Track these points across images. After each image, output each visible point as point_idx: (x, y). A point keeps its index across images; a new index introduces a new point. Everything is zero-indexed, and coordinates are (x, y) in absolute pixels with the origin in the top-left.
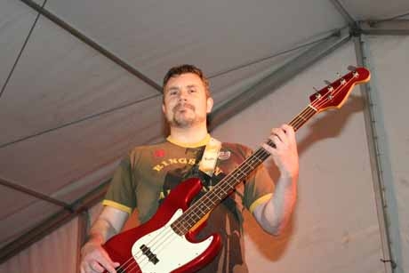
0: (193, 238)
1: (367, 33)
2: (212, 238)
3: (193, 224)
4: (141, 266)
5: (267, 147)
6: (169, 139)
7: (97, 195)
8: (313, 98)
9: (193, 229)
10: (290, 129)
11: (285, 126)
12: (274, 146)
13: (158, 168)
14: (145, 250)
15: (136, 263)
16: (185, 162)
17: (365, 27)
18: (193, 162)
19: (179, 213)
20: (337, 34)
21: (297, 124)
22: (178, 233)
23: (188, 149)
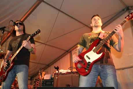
0: (98, 53)
1: (131, 9)
2: (102, 53)
3: (98, 50)
4: (86, 60)
5: (115, 30)
6: (92, 32)
7: (75, 47)
8: (126, 18)
9: (98, 51)
10: (120, 26)
11: (119, 25)
12: (116, 30)
13: (89, 38)
14: (87, 56)
15: (85, 60)
16: (96, 36)
17: (130, 8)
18: (97, 36)
19: (95, 48)
20: (123, 10)
21: (122, 24)
22: (94, 52)
23: (96, 34)
